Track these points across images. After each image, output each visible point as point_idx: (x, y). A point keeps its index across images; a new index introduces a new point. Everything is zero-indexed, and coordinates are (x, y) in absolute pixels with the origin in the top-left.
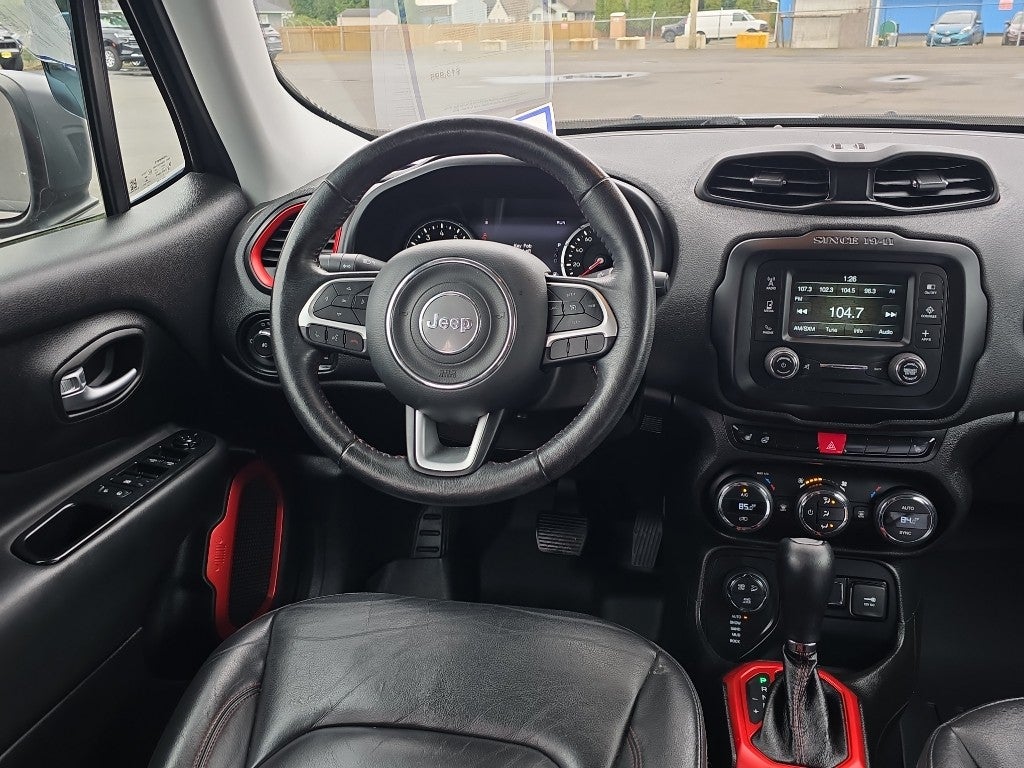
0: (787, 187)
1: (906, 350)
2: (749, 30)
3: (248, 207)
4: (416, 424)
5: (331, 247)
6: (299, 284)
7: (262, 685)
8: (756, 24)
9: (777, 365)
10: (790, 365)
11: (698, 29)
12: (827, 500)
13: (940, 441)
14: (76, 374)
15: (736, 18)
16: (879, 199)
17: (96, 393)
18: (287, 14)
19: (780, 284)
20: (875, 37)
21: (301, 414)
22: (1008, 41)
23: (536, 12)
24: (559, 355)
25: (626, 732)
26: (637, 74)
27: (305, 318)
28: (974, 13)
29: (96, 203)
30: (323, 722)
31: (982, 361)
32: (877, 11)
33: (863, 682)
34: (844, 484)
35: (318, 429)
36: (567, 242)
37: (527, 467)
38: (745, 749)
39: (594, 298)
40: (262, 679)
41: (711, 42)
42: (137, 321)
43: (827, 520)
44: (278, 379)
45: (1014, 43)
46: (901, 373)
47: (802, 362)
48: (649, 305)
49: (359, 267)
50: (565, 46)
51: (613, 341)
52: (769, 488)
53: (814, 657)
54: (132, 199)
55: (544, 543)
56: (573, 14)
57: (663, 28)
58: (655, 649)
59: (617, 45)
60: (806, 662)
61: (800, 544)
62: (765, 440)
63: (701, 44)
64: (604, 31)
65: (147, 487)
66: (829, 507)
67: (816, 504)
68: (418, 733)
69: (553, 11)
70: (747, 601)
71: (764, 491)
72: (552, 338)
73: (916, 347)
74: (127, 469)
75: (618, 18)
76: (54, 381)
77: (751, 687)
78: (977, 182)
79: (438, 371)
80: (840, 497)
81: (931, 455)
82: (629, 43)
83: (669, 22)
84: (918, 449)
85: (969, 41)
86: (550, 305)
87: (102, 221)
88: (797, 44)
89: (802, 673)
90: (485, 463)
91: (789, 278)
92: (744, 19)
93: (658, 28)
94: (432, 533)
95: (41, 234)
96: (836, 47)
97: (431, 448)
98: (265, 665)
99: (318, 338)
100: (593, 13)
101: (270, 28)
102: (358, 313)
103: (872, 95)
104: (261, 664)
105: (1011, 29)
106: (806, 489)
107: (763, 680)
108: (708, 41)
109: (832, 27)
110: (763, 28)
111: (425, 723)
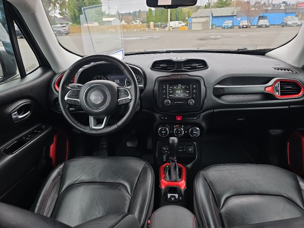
0: (167, 67)
1: (191, 98)
2: (182, 26)
3: (55, 74)
4: (91, 119)
5: (73, 82)
6: (64, 91)
7: (62, 177)
8: (184, 24)
9: (166, 103)
10: (169, 103)
11: (170, 26)
12: (179, 130)
13: (199, 117)
14: (16, 113)
15: (179, 23)
16: (184, 69)
17: (20, 117)
18: (70, 23)
19: (166, 87)
20: (210, 27)
21: (66, 119)
22: (240, 28)
23: (132, 22)
24: (121, 103)
25: (138, 179)
26: (157, 37)
27: (66, 98)
28: (232, 21)
29: (19, 75)
30: (75, 183)
31: (205, 100)
32: (211, 21)
33: (189, 166)
34: (183, 126)
35: (70, 121)
36: (126, 79)
37: (115, 127)
38: (163, 180)
39: (127, 91)
40: (62, 176)
41: (174, 29)
42: (29, 101)
43: (179, 134)
44: (61, 112)
45: (241, 28)
46: (190, 103)
47: (171, 102)
48: (138, 92)
49: (79, 86)
50: (139, 30)
51: (131, 100)
52: (168, 128)
53: (176, 160)
54: (27, 74)
55: (129, 144)
56: (141, 22)
57: (163, 26)
58: (145, 162)
59: (152, 30)
60: (174, 162)
61: (172, 138)
62: (166, 118)
63: (171, 29)
64: (149, 26)
65: (34, 137)
66: (180, 131)
67: (177, 130)
68: (96, 183)
69: (137, 22)
70: (166, 151)
71: (167, 129)
72: (119, 100)
73: (193, 98)
74: (29, 133)
75: (152, 23)
76: (10, 115)
77: (165, 168)
78: (203, 64)
79: (95, 108)
80: (182, 129)
81: (198, 119)
82: (155, 29)
83: (164, 24)
84: (195, 118)
85: (232, 27)
86: (118, 93)
87: (20, 79)
88: (193, 29)
89: (174, 164)
90: (106, 126)
91: (168, 86)
92: (181, 23)
93: (161, 25)
94: (104, 144)
95: (5, 83)
96: (202, 29)
97: (95, 124)
98: (63, 173)
99: (69, 102)
100: (146, 22)
101: (66, 27)
102: (77, 96)
103: (209, 41)
104: (62, 173)
105: (240, 25)
106: (176, 128)
107: (167, 166)
108: (173, 28)
109: (201, 24)
110: (186, 25)
111: (97, 181)
